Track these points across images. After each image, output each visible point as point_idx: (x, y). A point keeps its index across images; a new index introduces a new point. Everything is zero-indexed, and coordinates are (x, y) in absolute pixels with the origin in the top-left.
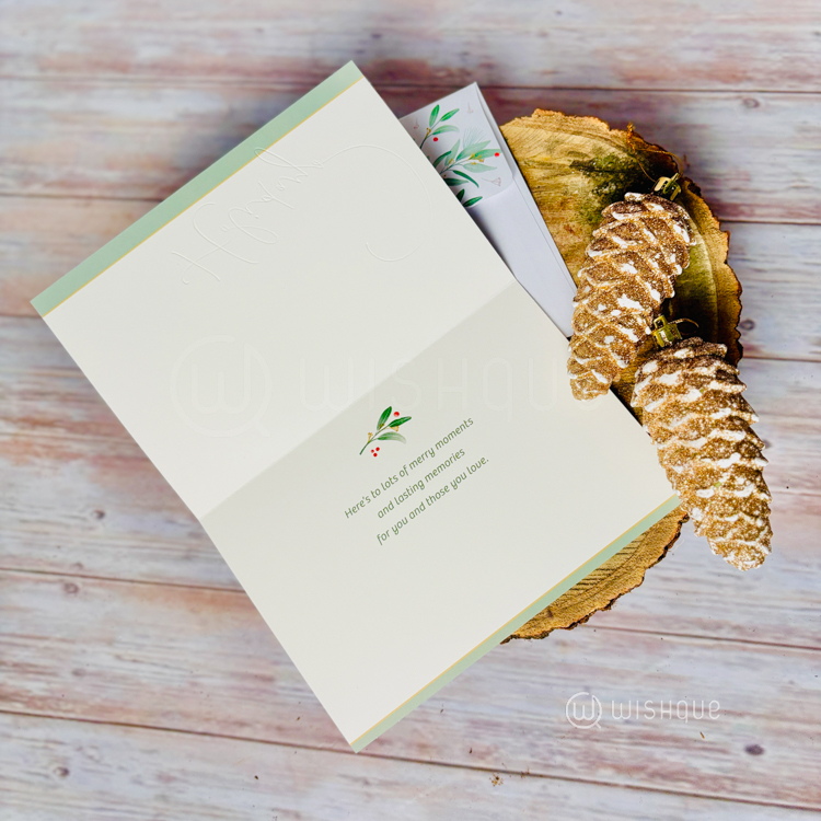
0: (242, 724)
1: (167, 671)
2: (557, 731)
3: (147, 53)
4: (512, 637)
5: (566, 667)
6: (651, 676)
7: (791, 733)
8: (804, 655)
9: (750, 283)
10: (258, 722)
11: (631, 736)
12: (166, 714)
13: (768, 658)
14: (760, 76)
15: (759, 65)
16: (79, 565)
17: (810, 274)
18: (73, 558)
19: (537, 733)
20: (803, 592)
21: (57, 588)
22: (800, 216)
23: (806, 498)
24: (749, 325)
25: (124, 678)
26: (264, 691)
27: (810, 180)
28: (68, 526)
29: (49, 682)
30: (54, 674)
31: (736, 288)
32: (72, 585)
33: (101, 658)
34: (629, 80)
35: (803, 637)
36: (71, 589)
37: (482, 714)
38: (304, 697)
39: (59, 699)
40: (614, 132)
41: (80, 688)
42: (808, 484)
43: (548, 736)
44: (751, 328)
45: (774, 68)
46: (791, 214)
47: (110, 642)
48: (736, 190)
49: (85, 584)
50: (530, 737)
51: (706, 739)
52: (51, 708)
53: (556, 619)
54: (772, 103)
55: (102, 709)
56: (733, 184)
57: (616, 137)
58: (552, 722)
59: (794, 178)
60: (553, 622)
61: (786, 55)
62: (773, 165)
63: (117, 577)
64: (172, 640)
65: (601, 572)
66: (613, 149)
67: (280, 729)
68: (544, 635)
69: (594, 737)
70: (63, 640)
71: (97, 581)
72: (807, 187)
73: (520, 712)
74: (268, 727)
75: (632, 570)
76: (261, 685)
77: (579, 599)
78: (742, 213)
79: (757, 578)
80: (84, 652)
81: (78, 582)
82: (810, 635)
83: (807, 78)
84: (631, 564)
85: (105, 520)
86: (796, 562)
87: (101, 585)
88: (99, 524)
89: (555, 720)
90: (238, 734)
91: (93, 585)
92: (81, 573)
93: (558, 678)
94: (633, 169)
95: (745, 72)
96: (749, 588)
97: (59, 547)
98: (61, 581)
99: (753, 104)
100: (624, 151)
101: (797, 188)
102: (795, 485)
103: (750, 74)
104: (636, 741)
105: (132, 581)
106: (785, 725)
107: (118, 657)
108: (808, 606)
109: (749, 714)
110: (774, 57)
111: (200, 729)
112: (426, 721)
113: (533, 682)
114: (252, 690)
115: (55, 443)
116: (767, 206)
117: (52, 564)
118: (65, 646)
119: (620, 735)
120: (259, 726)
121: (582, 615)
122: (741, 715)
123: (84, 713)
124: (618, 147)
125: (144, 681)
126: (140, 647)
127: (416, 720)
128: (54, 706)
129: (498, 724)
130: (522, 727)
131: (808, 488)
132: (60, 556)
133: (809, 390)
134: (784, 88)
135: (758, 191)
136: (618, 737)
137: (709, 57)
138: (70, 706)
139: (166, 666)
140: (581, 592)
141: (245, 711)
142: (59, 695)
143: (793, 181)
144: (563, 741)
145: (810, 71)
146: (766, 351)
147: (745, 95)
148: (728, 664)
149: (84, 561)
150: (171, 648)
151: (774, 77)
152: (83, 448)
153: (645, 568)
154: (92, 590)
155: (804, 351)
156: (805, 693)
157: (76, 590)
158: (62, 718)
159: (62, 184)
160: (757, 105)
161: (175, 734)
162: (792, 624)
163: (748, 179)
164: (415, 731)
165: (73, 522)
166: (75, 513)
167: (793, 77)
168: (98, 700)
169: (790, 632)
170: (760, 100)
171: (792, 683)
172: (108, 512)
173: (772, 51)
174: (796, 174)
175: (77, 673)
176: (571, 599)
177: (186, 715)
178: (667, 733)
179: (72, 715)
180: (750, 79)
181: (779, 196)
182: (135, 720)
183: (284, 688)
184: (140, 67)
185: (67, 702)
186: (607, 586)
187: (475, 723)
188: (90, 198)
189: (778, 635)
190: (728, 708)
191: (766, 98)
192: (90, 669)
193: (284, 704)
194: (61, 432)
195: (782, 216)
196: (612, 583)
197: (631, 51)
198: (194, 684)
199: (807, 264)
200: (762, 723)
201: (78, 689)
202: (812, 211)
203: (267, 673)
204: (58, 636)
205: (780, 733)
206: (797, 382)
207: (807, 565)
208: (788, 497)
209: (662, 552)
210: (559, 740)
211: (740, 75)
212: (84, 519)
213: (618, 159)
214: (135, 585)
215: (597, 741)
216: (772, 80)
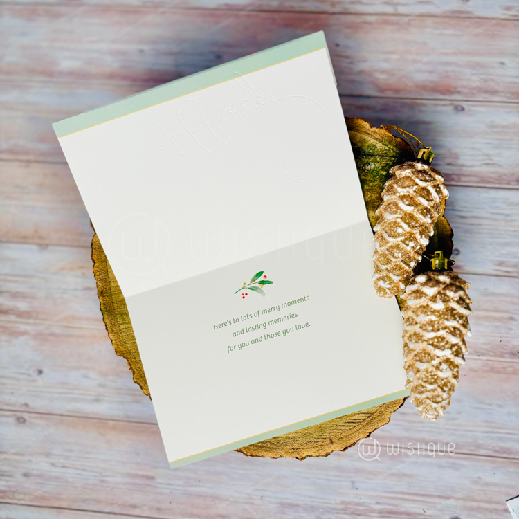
0: (134, 506)
1: (85, 473)
2: (334, 509)
3: (66, 64)
4: (307, 456)
5: (340, 469)
6: (393, 475)
7: (478, 509)
8: (488, 461)
9: (457, 225)
10: (144, 505)
11: (380, 512)
12: (84, 501)
13: (465, 463)
14: (466, 91)
15: (465, 83)
16: (26, 405)
17: (495, 220)
18: (22, 400)
19: (321, 510)
20: (487, 422)
21: (11, 420)
22: (489, 182)
23: (490, 362)
24: (456, 252)
25: (56, 478)
26: (148, 485)
27: (496, 159)
28: (18, 380)
29: (7, 481)
30: (10, 476)
31: (450, 232)
32: (22, 418)
33: (41, 465)
34: (382, 91)
35: (487, 449)
36: (21, 421)
37: (287, 499)
38: (175, 489)
39: (14, 492)
40: (374, 129)
41: (28, 485)
42: (491, 354)
43: (329, 512)
44: (458, 254)
45: (475, 85)
46: (484, 181)
47: (48, 455)
48: (449, 164)
49: (30, 417)
50: (317, 513)
51: (426, 513)
52: (9, 498)
53: (335, 445)
54: (473, 108)
55: (43, 498)
56: (448, 161)
57: (375, 132)
58: (331, 504)
59: (485, 158)
60: (334, 447)
61: (482, 77)
62: (473, 149)
63: (52, 412)
64: (87, 453)
65: (363, 415)
66: (373, 141)
67: (158, 509)
68: (328, 454)
69: (357, 513)
70: (16, 454)
71: (38, 415)
72: (493, 164)
73: (311, 497)
74: (151, 508)
75: (383, 414)
76: (147, 482)
77: (350, 432)
78: (453, 180)
79: (459, 413)
80: (30, 461)
81: (26, 416)
82: (490, 448)
83: (494, 92)
84: (382, 410)
85: (43, 375)
86: (483, 403)
87: (41, 418)
88: (39, 378)
89: (332, 502)
90: (131, 513)
91: (35, 418)
92: (28, 410)
93: (335, 476)
94: (386, 153)
95: (455, 88)
96: (454, 419)
97: (12, 393)
98: (14, 415)
99: (460, 109)
100: (380, 142)
101: (487, 164)
102: (483, 354)
103: (459, 89)
104: (383, 515)
105: (61, 415)
106: (475, 504)
107: (53, 465)
108: (490, 430)
109: (453, 498)
110: (474, 78)
111: (107, 510)
112: (252, 504)
113: (319, 479)
114: (140, 485)
115: (9, 325)
116: (468, 176)
117: (8, 404)
118: (17, 458)
119: (373, 511)
120: (145, 508)
121: (351, 442)
122: (448, 498)
123: (31, 500)
124: (376, 139)
125: (70, 480)
126: (67, 458)
127: (246, 503)
128: (11, 496)
129: (297, 506)
130: (312, 507)
131: (491, 356)
132: (13, 399)
133: (493, 294)
134: (480, 99)
135: (463, 166)
136: (372, 512)
137: (433, 77)
138: (21, 497)
139: (84, 470)
140: (351, 427)
141: (137, 498)
142: (14, 489)
143: (485, 160)
144: (338, 515)
145: (497, 88)
146: (467, 269)
147: (455, 103)
148: (440, 467)
149: (30, 403)
150: (88, 458)
151: (474, 91)
152: (28, 328)
153: (391, 412)
154: (35, 421)
155: (490, 269)
156: (487, 484)
157: (24, 421)
158: (16, 504)
159: (10, 151)
160: (463, 109)
161: (91, 513)
162: (480, 442)
163: (457, 158)
164: (245, 510)
165: (21, 377)
166: (23, 371)
167: (487, 91)
168: (40, 492)
169: (478, 446)
170: (466, 107)
171: (479, 478)
172: (45, 370)
173: (473, 74)
174: (487, 155)
175: (25, 475)
176: (344, 432)
177: (98, 501)
178: (403, 510)
179: (23, 502)
180: (459, 92)
181: (477, 169)
182: (64, 505)
183: (160, 483)
184: (61, 73)
185: (19, 493)
186: (367, 424)
187: (283, 505)
188: (28, 161)
189: (472, 448)
190: (440, 494)
191: (468, 105)
192: (35, 472)
193: (161, 494)
194: (12, 318)
195: (478, 182)
196: (370, 422)
197: (383, 72)
198: (103, 481)
199: (492, 213)
200: (461, 503)
201: (27, 485)
202: (496, 180)
203: (150, 474)
204: (13, 451)
205: (471, 509)
206: (486, 289)
207: (490, 405)
208: (479, 362)
209: (402, 402)
210: (336, 515)
211: (452, 89)
212: (29, 375)
213: (376, 147)
214: (63, 417)
215: (359, 515)
216: (473, 94)
